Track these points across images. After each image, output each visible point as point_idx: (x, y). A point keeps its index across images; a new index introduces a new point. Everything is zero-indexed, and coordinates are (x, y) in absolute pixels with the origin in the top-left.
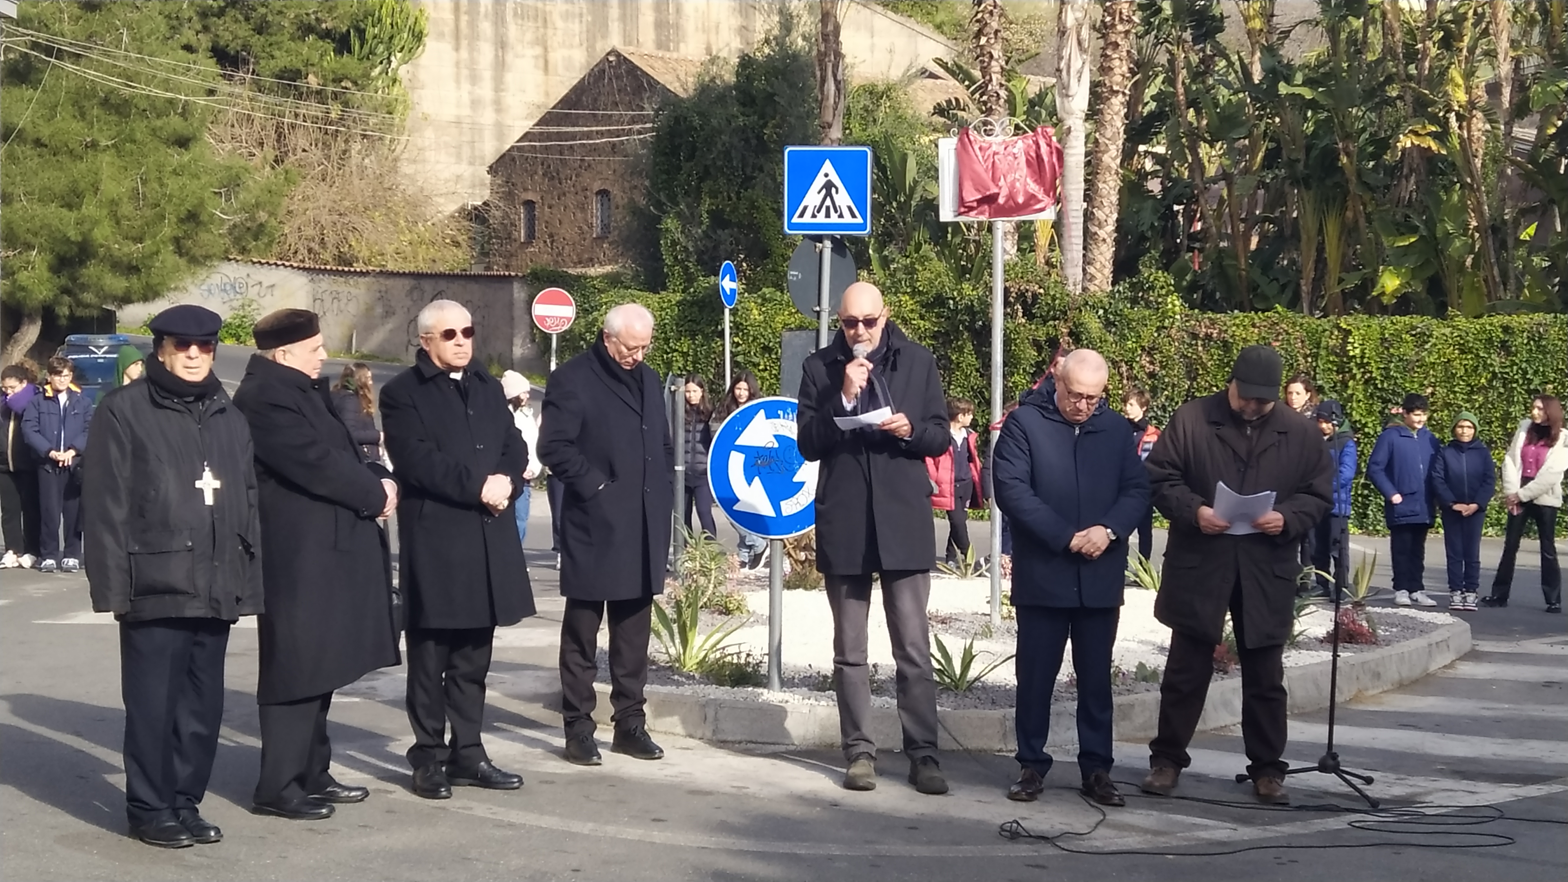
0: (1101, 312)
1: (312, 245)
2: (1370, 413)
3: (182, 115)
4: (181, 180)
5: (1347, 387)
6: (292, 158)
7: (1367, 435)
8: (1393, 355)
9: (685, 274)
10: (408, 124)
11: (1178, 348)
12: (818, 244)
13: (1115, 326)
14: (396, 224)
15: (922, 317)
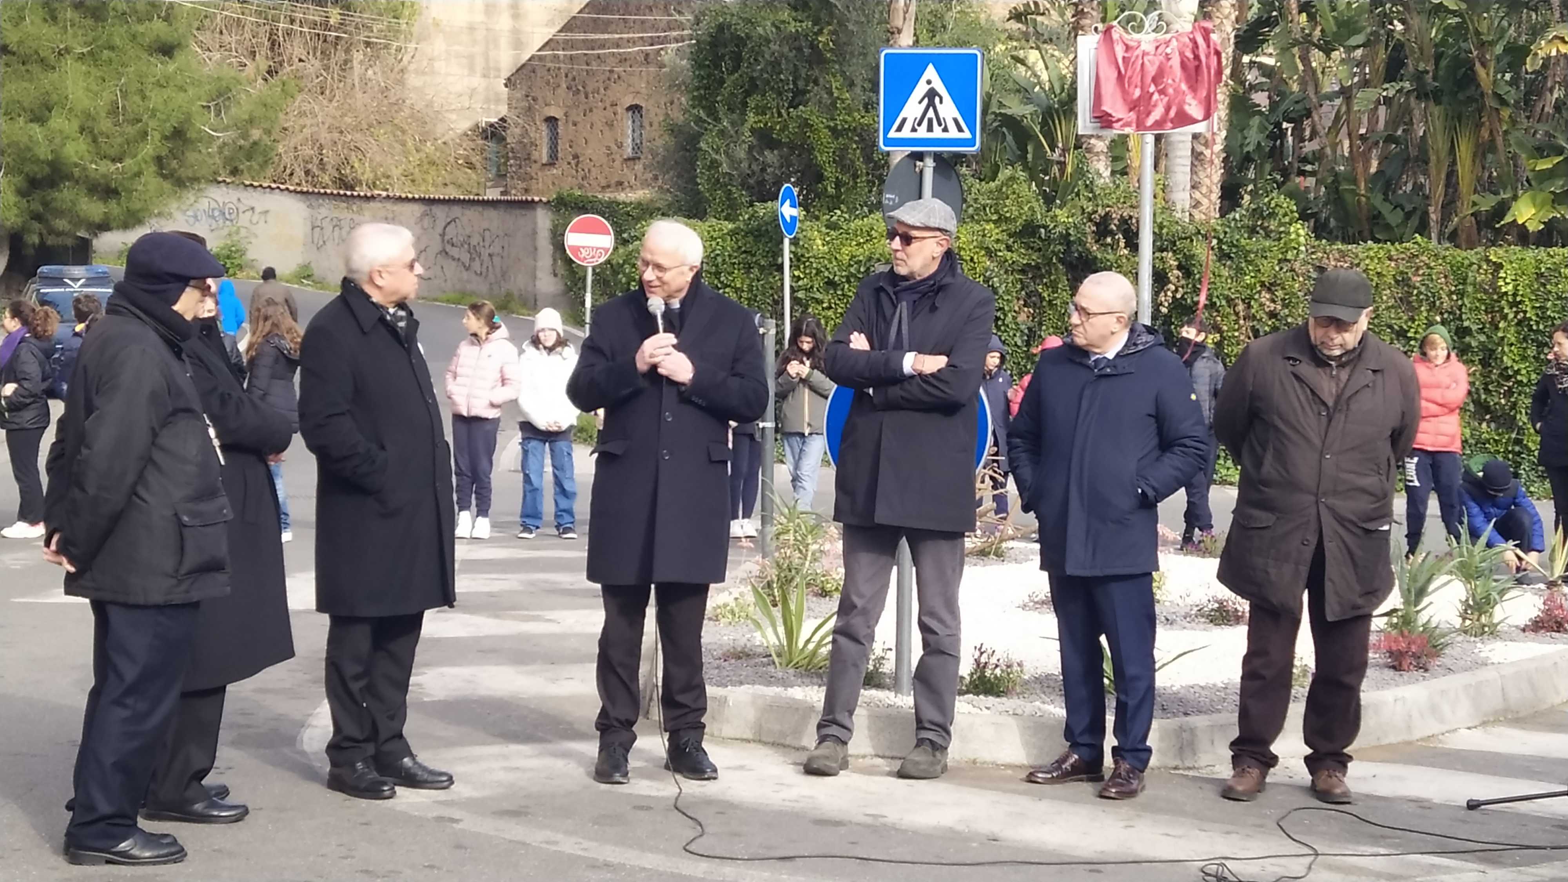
0: (1215, 242)
1: (310, 166)
2: (1524, 358)
3: (166, 19)
4: (167, 93)
5: (1497, 328)
6: (287, 69)
7: (1520, 383)
8: (1550, 292)
9: (728, 199)
10: (415, 30)
11: (1303, 284)
12: (918, 163)
13: (1230, 258)
14: (404, 144)
15: (1009, 248)
